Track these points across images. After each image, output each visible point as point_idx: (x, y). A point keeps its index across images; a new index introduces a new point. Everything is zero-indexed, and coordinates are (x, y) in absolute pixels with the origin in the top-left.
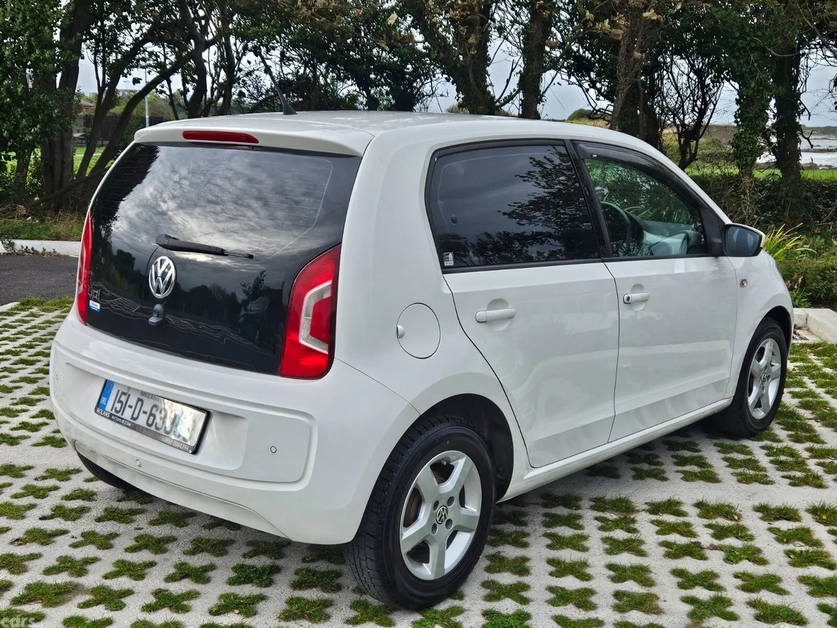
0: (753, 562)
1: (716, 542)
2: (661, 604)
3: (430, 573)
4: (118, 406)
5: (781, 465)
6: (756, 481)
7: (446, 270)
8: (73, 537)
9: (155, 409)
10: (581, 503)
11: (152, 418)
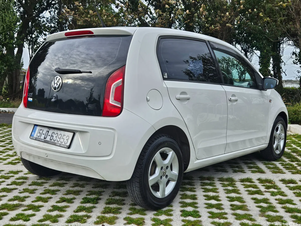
0: (282, 196)
1: (267, 190)
2: (248, 208)
3: (160, 195)
4: (39, 134)
5: (287, 168)
6: (279, 173)
7: (164, 79)
8: (20, 190)
9: (53, 134)
10: (215, 179)
11: (52, 137)
